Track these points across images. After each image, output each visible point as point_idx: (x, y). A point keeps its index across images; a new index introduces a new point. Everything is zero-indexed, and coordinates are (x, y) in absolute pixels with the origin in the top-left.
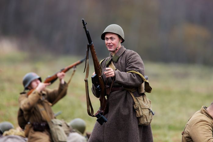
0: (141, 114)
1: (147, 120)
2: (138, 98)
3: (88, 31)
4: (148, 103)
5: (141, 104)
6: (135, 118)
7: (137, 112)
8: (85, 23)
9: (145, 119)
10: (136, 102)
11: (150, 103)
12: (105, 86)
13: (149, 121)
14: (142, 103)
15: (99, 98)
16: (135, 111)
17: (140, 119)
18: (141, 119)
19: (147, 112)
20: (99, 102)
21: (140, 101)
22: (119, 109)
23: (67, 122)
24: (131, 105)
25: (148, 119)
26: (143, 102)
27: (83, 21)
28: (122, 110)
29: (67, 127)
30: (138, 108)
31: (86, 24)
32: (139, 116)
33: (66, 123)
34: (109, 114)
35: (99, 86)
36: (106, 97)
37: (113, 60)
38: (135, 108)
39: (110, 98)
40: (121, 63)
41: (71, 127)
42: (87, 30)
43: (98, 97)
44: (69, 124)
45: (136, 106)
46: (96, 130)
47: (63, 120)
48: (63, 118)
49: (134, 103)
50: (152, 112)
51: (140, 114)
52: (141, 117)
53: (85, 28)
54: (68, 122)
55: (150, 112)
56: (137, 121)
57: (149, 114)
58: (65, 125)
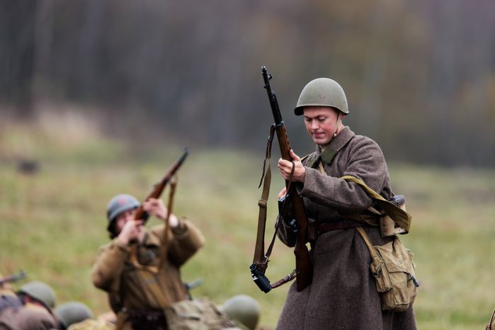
0: (388, 284)
1: (402, 299)
2: (381, 249)
3: (274, 95)
4: (404, 258)
5: (387, 262)
6: (375, 294)
7: (379, 280)
8: (269, 77)
9: (398, 297)
10: (376, 258)
11: (411, 259)
12: (308, 221)
13: (408, 301)
14: (389, 260)
15: (293, 249)
16: (373, 277)
17: (387, 297)
18: (389, 296)
19: (402, 280)
20: (294, 257)
21: (386, 255)
22: (337, 275)
23: (214, 304)
24: (366, 264)
25: (404, 295)
26: (391, 257)
27: (264, 71)
28: (344, 277)
29: (215, 315)
30: (381, 271)
31: (271, 77)
32: (382, 289)
33: (212, 306)
34: (314, 286)
35: (294, 220)
36: (308, 245)
37: (323, 159)
38: (374, 271)
39: (316, 247)
40: (338, 165)
41: (225, 316)
42: (273, 92)
43: (290, 245)
44: (220, 308)
45: (375, 266)
46: (285, 321)
47: (206, 299)
48: (206, 294)
49: (371, 260)
50: (414, 281)
51: (384, 284)
52: (388, 291)
53: (268, 87)
54: (218, 303)
55: (410, 279)
56: (378, 301)
57: (408, 285)
58: (211, 310)
